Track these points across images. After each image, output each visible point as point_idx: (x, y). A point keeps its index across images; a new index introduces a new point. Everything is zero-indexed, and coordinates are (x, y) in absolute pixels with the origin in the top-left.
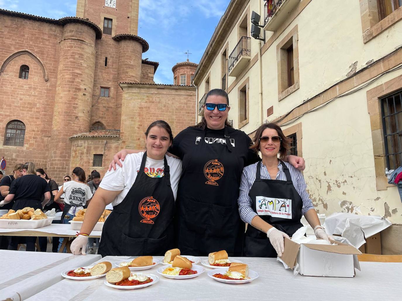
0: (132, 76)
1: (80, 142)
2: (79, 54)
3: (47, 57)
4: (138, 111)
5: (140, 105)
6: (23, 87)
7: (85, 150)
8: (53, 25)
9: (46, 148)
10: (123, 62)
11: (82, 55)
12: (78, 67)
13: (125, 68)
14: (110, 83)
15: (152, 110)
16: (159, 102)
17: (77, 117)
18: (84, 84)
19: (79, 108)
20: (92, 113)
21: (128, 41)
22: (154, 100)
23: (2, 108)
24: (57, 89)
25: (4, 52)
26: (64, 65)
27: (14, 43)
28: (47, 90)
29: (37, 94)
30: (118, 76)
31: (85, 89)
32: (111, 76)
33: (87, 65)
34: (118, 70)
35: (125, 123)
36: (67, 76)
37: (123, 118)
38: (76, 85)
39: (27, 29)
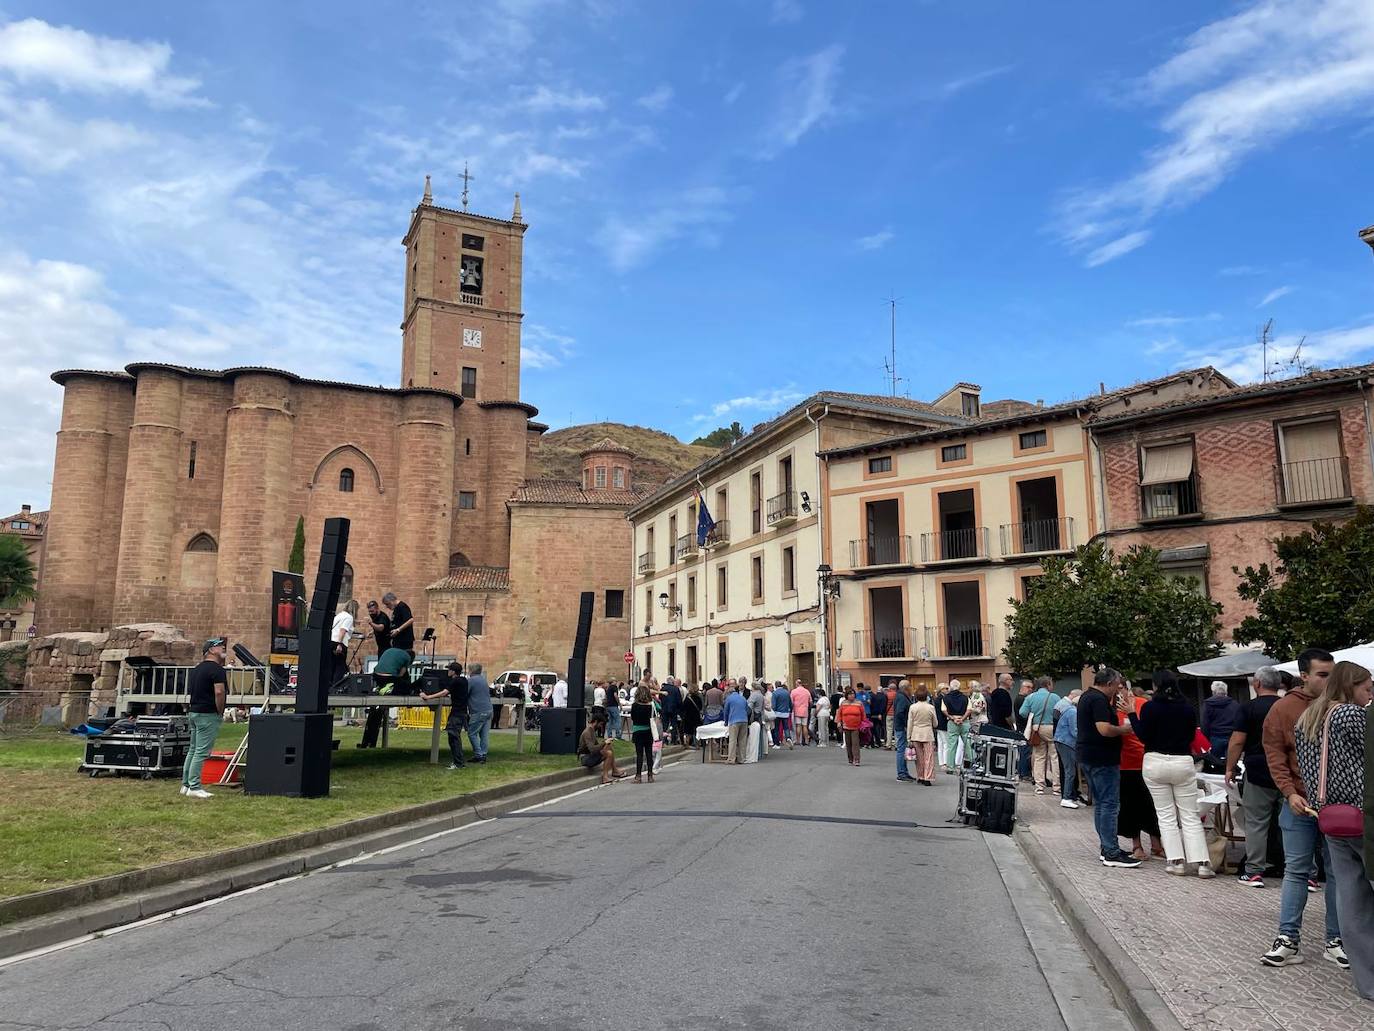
0: (514, 472)
1: (445, 597)
2: (434, 447)
3: (380, 452)
4: (536, 546)
5: (540, 536)
6: (346, 505)
7: (454, 610)
8: (389, 397)
10: (498, 447)
11: (439, 448)
12: (434, 470)
13: (502, 459)
14: (476, 485)
15: (559, 545)
16: (569, 531)
17: (434, 554)
18: (443, 497)
19: (437, 539)
20: (453, 541)
22: (561, 527)
24: (400, 506)
25: (318, 449)
26: (409, 467)
27: (329, 432)
28: (382, 507)
29: (367, 516)
30: (489, 472)
31: (445, 505)
32: (478, 472)
33: (446, 464)
34: (489, 459)
35: (516, 565)
36: (416, 486)
37: (513, 556)
38: (432, 500)
39: (348, 407)
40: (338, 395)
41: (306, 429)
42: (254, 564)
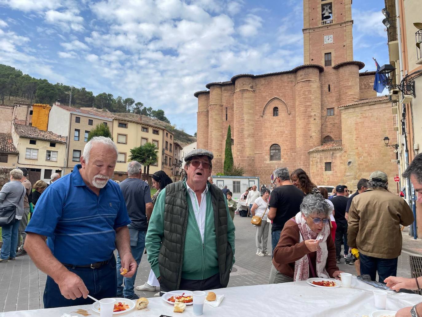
0: (351, 95)
1: (315, 155)
2: (308, 91)
3: (288, 98)
4: (354, 127)
5: (356, 121)
6: (276, 122)
7: (319, 160)
8: (289, 74)
9: (294, 160)
10: (343, 85)
11: (310, 91)
12: (308, 100)
13: (345, 90)
14: (334, 104)
15: (366, 124)
16: (372, 116)
17: (311, 137)
18: (314, 112)
19: (312, 130)
20: (322, 131)
21: (345, 67)
22: (367, 115)
23: (266, 138)
24: (296, 119)
25: (264, 102)
26: (299, 101)
27: (267, 94)
28: (290, 121)
29: (284, 125)
30: (340, 97)
31: (315, 115)
32: (334, 99)
33: (315, 97)
34: (339, 92)
35: (345, 137)
36: (302, 109)
37: (343, 133)
38: (308, 114)
39: (274, 83)
40: (270, 79)
41: (259, 95)
42: (242, 148)
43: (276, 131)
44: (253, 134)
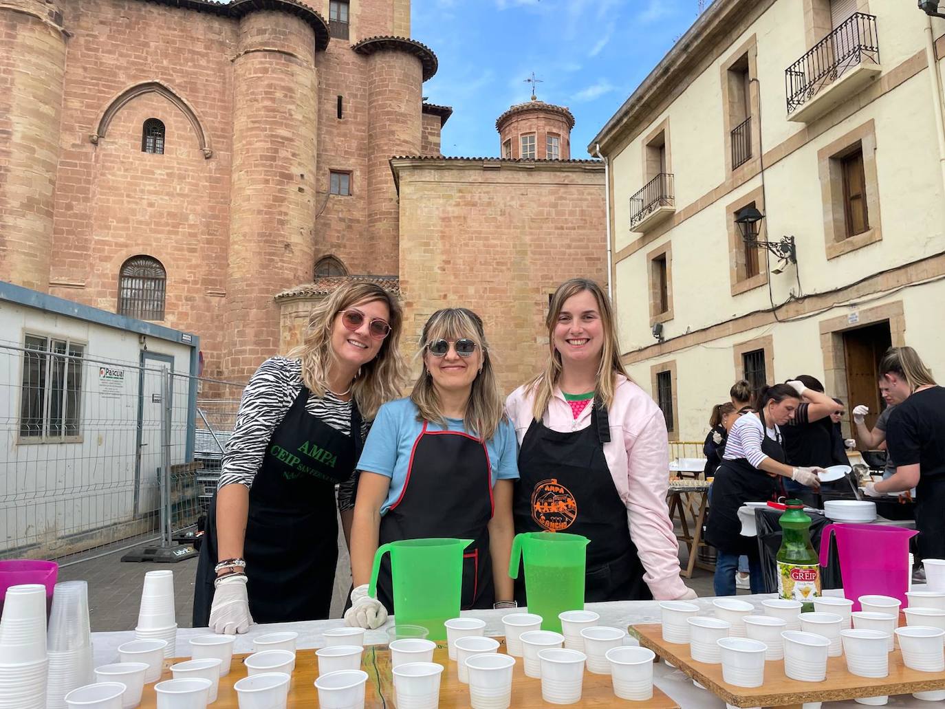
0: (404, 142)
1: (302, 307)
2: (283, 88)
3: (204, 98)
4: (439, 228)
5: (444, 212)
6: (153, 173)
8: (215, 17)
9: (216, 323)
10: (382, 106)
11: (290, 90)
12: (284, 121)
13: (388, 123)
14: (352, 161)
15: (474, 225)
16: (489, 204)
17: (287, 246)
18: (300, 164)
19: (290, 224)
20: (318, 232)
21: (391, 53)
22: (476, 199)
23: (108, 228)
24: (235, 176)
25: (104, 86)
26: (249, 117)
27: (123, 62)
28: (210, 179)
29: (186, 191)
30: (370, 142)
31: (302, 176)
32: (354, 144)
33: (304, 117)
34: (370, 125)
35: (409, 257)
36: (258, 145)
37: (404, 244)
38: (283, 167)
39: (153, 29)
41: (89, 56)
43: (150, 209)
44: (47, 204)
